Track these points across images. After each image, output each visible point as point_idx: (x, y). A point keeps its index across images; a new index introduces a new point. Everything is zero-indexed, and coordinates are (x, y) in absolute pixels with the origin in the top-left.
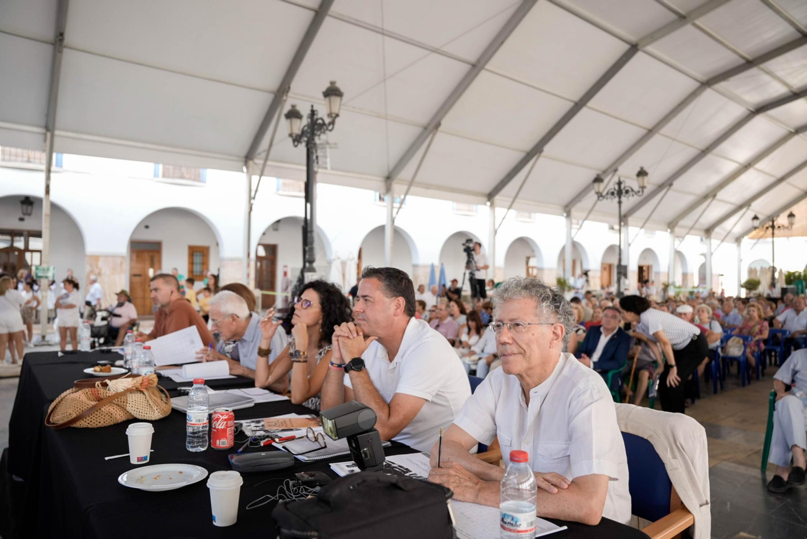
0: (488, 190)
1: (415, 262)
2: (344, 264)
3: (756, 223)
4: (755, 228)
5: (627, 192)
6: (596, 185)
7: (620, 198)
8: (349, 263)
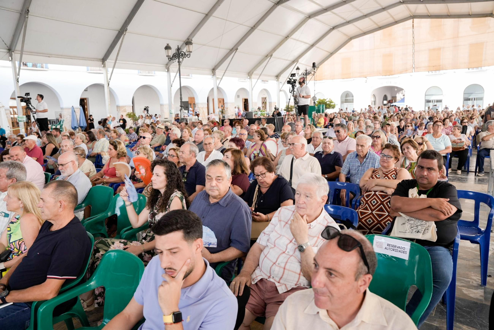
5: (182, 55)
6: (167, 51)
7: (179, 59)
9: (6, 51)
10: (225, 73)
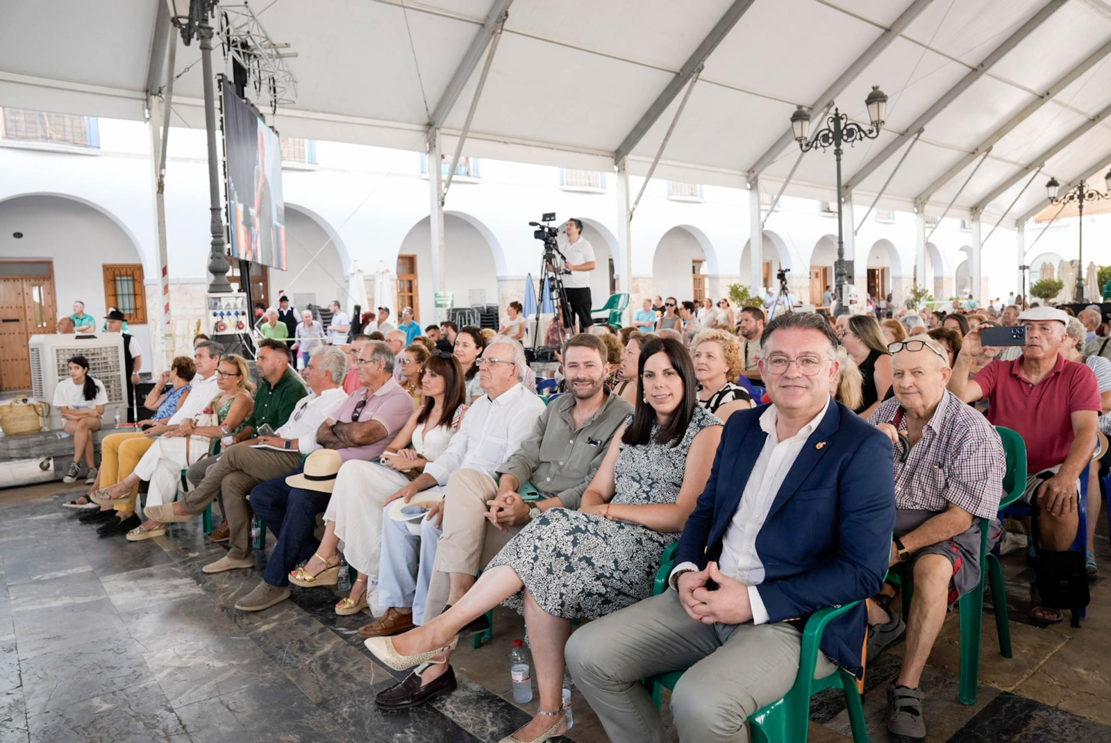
1: (500, 274)
2: (370, 281)
3: (1053, 191)
4: (1052, 199)
5: (850, 133)
6: (797, 126)
7: (838, 145)
8: (379, 279)
9: (420, 128)
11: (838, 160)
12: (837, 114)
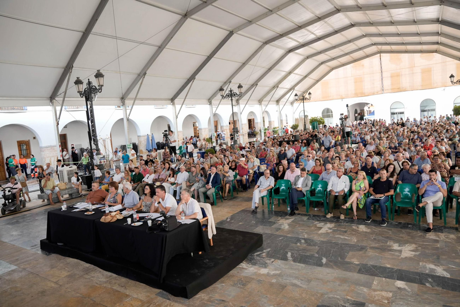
0: (171, 98)
5: (234, 95)
6: (221, 92)
7: (232, 98)
10: (247, 102)
11: (232, 102)
12: (231, 90)
